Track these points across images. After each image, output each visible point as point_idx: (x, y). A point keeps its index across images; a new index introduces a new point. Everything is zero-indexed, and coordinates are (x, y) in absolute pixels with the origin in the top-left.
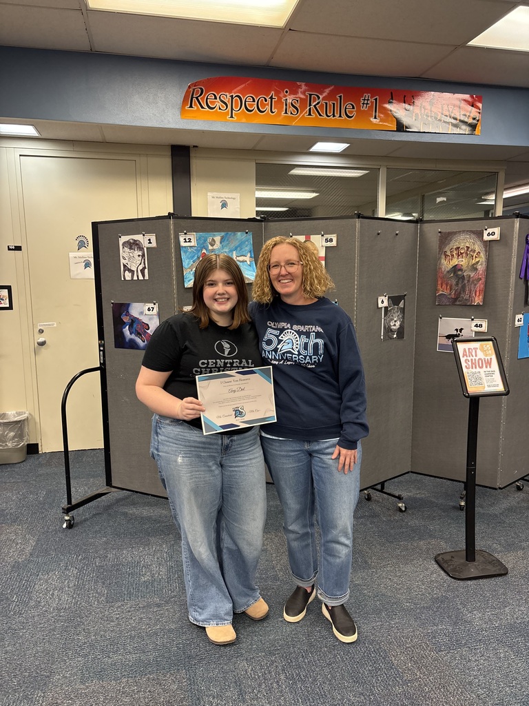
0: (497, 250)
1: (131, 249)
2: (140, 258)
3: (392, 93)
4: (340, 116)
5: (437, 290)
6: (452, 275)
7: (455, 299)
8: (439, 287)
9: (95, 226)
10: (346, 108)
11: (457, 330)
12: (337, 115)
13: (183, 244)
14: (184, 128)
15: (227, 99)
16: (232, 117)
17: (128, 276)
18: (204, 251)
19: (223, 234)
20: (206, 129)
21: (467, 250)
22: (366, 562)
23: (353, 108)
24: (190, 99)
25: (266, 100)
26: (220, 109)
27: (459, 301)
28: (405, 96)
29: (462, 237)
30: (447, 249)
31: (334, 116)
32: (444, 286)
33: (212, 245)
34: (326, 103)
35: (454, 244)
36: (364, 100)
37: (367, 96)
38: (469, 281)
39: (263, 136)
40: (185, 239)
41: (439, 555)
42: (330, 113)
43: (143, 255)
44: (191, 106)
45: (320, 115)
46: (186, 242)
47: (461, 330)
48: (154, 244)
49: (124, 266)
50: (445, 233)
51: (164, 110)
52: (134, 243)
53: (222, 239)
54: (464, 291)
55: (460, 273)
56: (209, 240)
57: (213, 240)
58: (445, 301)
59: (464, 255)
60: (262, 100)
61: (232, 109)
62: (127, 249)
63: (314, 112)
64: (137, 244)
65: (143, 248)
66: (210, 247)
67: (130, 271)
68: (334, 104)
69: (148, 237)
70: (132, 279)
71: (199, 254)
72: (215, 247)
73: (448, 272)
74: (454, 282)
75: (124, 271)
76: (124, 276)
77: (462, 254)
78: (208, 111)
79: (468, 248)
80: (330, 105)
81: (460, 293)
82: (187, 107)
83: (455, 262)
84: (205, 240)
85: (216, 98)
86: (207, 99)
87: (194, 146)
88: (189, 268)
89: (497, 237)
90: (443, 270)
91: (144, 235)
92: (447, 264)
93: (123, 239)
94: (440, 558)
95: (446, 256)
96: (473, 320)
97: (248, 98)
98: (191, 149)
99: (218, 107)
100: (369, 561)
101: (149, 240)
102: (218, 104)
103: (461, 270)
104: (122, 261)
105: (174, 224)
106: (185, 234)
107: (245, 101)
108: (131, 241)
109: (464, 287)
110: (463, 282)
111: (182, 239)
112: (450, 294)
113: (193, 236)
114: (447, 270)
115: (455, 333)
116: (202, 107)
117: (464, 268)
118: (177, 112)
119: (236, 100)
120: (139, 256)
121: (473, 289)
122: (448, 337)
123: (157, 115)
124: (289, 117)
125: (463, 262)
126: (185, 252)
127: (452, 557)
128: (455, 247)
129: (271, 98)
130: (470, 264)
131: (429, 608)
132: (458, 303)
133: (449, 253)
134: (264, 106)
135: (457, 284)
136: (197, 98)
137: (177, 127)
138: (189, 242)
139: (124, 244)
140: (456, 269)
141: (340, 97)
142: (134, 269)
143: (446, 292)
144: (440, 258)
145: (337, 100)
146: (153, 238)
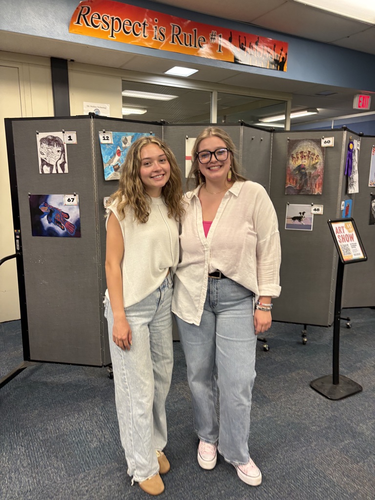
0: (331, 154)
1: (49, 144)
2: (60, 154)
3: (231, 33)
4: (195, 46)
5: (285, 183)
6: (297, 172)
7: (300, 190)
8: (288, 181)
9: (8, 122)
10: (199, 40)
11: (300, 213)
12: (193, 45)
13: (102, 141)
14: (72, 41)
15: (109, 20)
16: (112, 36)
17: (47, 170)
18: (119, 148)
19: (133, 134)
20: (90, 44)
21: (309, 154)
22: (265, 397)
23: (204, 41)
24: (79, 16)
25: (140, 26)
26: (103, 28)
27: (303, 192)
28: (240, 36)
29: (305, 144)
30: (294, 153)
31: (191, 45)
32: (291, 180)
33: (125, 143)
34: (185, 34)
35: (299, 149)
36: (212, 35)
37: (214, 32)
38: (310, 177)
39: (135, 56)
40: (104, 137)
41: (312, 382)
42: (188, 42)
43: (63, 151)
44: (78, 23)
45: (181, 43)
46: (104, 139)
47: (304, 213)
48: (74, 141)
49: (42, 160)
50: (293, 141)
51: (54, 24)
52: (52, 140)
53: (132, 138)
54: (307, 185)
55: (303, 171)
56: (123, 139)
57: (126, 139)
58: (292, 192)
59: (307, 157)
60: (137, 25)
61: (113, 30)
62: (45, 145)
63: (176, 41)
64: (56, 141)
65: (63, 145)
66: (124, 145)
67: (48, 165)
68: (190, 35)
69: (67, 134)
70: (51, 173)
71: (115, 151)
72: (127, 145)
73: (294, 170)
74: (299, 178)
75: (43, 165)
76: (42, 170)
77: (305, 156)
78: (92, 28)
79: (309, 152)
80: (188, 36)
81: (303, 186)
82: (75, 23)
83: (300, 162)
84: (120, 139)
85: (99, 18)
86: (92, 17)
87: (72, 61)
88: (108, 163)
89: (332, 144)
90: (291, 168)
91: (64, 132)
92: (293, 164)
93: (41, 136)
94: (314, 385)
95: (293, 158)
96: (312, 205)
97: (125, 21)
98: (68, 63)
99: (100, 26)
100: (266, 395)
101: (70, 137)
102: (101, 24)
103: (304, 168)
104: (40, 156)
105: (95, 123)
106: (104, 132)
107: (124, 24)
108: (50, 138)
109: (306, 182)
110: (305, 177)
111: (101, 137)
112: (296, 187)
113: (110, 134)
114: (294, 168)
115: (299, 215)
116: (88, 25)
117: (307, 167)
118: (66, 27)
119: (116, 22)
120: (58, 151)
121: (313, 183)
122: (294, 219)
123: (48, 27)
124: (157, 42)
125: (306, 162)
126: (104, 149)
127: (322, 383)
128: (300, 151)
129: (144, 24)
130: (311, 164)
131: (329, 428)
132: (302, 193)
133: (295, 156)
134: (138, 30)
135: (301, 179)
136: (84, 16)
137: (66, 39)
138: (107, 139)
139: (42, 140)
140: (300, 168)
141: (195, 30)
142: (53, 163)
143: (293, 185)
144: (288, 160)
145: (192, 33)
146: (74, 135)
